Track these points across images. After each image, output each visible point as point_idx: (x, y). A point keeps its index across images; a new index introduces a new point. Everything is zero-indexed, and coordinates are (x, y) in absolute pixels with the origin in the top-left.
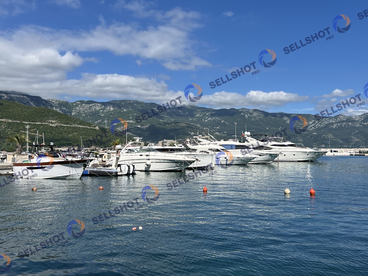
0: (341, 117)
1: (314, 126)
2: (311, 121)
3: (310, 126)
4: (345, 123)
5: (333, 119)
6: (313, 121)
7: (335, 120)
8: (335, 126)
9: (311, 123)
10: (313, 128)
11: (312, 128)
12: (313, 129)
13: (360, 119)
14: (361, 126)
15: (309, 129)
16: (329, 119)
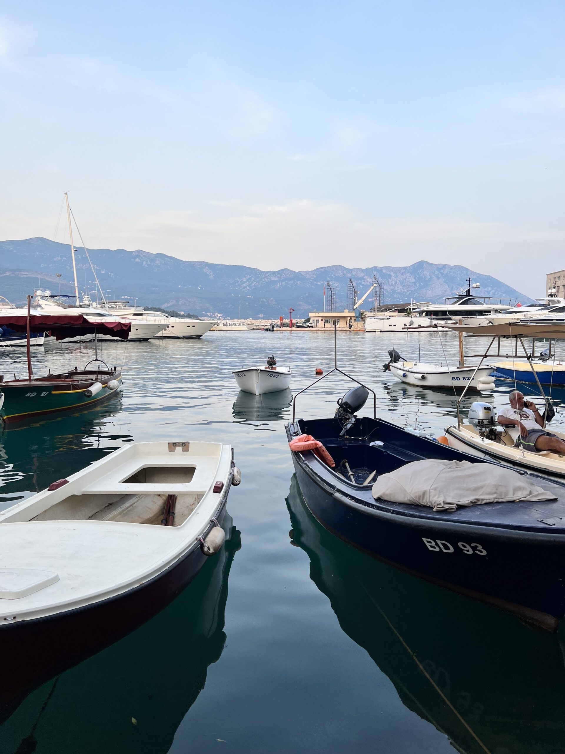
0: (287, 272)
1: (250, 284)
2: (245, 277)
3: (244, 285)
4: (292, 282)
5: (276, 275)
6: (248, 277)
7: (279, 276)
8: (278, 285)
9: (244, 280)
10: (248, 288)
11: (246, 287)
12: (249, 290)
13: (312, 276)
14: (313, 286)
15: (243, 289)
16: (270, 274)
